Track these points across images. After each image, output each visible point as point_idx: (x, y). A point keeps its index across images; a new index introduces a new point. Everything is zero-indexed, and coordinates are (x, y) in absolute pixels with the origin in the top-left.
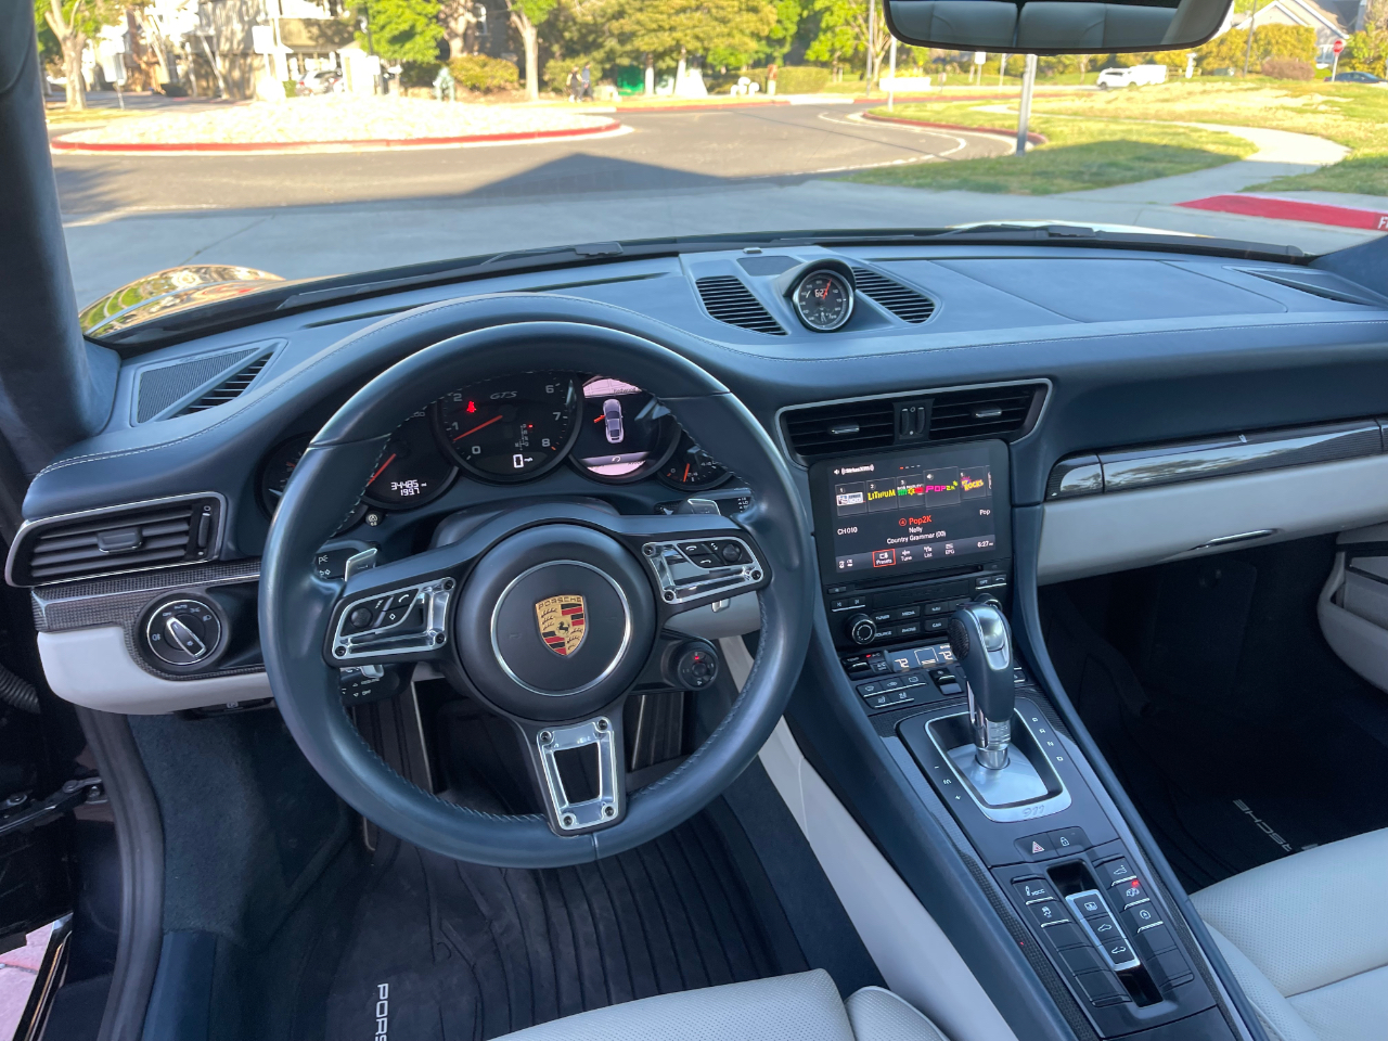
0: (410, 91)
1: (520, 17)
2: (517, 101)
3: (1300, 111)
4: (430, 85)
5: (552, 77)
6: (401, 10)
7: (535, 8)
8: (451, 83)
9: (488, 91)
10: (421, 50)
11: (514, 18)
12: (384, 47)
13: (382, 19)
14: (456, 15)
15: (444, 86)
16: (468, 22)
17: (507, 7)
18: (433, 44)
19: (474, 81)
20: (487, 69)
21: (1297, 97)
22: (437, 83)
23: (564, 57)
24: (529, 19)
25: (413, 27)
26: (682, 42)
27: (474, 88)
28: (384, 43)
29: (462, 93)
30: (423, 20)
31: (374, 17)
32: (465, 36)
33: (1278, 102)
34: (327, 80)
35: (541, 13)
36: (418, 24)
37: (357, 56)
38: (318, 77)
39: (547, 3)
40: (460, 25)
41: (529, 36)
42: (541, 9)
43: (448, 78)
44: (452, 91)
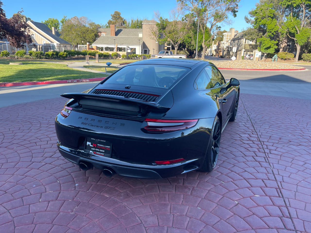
0: (267, 59)
1: (297, 44)
2: (292, 62)
4: (272, 58)
5: (303, 57)
6: (268, 42)
7: (301, 42)
8: (277, 58)
9: (285, 59)
10: (271, 51)
11: (296, 44)
12: (263, 51)
13: (264, 45)
14: (283, 43)
15: (275, 58)
16: (285, 45)
17: (295, 42)
18: (274, 49)
20: (286, 55)
22: (273, 58)
23: (308, 53)
24: (299, 44)
25: (270, 46)
27: (282, 59)
28: (263, 49)
29: (279, 60)
30: (273, 45)
31: (262, 44)
32: (283, 48)
34: (250, 56)
35: (302, 43)
36: (272, 45)
37: (257, 52)
38: (249, 55)
39: (305, 41)
40: (282, 46)
41: (298, 48)
42: (302, 42)
43: (276, 56)
44: (276, 59)
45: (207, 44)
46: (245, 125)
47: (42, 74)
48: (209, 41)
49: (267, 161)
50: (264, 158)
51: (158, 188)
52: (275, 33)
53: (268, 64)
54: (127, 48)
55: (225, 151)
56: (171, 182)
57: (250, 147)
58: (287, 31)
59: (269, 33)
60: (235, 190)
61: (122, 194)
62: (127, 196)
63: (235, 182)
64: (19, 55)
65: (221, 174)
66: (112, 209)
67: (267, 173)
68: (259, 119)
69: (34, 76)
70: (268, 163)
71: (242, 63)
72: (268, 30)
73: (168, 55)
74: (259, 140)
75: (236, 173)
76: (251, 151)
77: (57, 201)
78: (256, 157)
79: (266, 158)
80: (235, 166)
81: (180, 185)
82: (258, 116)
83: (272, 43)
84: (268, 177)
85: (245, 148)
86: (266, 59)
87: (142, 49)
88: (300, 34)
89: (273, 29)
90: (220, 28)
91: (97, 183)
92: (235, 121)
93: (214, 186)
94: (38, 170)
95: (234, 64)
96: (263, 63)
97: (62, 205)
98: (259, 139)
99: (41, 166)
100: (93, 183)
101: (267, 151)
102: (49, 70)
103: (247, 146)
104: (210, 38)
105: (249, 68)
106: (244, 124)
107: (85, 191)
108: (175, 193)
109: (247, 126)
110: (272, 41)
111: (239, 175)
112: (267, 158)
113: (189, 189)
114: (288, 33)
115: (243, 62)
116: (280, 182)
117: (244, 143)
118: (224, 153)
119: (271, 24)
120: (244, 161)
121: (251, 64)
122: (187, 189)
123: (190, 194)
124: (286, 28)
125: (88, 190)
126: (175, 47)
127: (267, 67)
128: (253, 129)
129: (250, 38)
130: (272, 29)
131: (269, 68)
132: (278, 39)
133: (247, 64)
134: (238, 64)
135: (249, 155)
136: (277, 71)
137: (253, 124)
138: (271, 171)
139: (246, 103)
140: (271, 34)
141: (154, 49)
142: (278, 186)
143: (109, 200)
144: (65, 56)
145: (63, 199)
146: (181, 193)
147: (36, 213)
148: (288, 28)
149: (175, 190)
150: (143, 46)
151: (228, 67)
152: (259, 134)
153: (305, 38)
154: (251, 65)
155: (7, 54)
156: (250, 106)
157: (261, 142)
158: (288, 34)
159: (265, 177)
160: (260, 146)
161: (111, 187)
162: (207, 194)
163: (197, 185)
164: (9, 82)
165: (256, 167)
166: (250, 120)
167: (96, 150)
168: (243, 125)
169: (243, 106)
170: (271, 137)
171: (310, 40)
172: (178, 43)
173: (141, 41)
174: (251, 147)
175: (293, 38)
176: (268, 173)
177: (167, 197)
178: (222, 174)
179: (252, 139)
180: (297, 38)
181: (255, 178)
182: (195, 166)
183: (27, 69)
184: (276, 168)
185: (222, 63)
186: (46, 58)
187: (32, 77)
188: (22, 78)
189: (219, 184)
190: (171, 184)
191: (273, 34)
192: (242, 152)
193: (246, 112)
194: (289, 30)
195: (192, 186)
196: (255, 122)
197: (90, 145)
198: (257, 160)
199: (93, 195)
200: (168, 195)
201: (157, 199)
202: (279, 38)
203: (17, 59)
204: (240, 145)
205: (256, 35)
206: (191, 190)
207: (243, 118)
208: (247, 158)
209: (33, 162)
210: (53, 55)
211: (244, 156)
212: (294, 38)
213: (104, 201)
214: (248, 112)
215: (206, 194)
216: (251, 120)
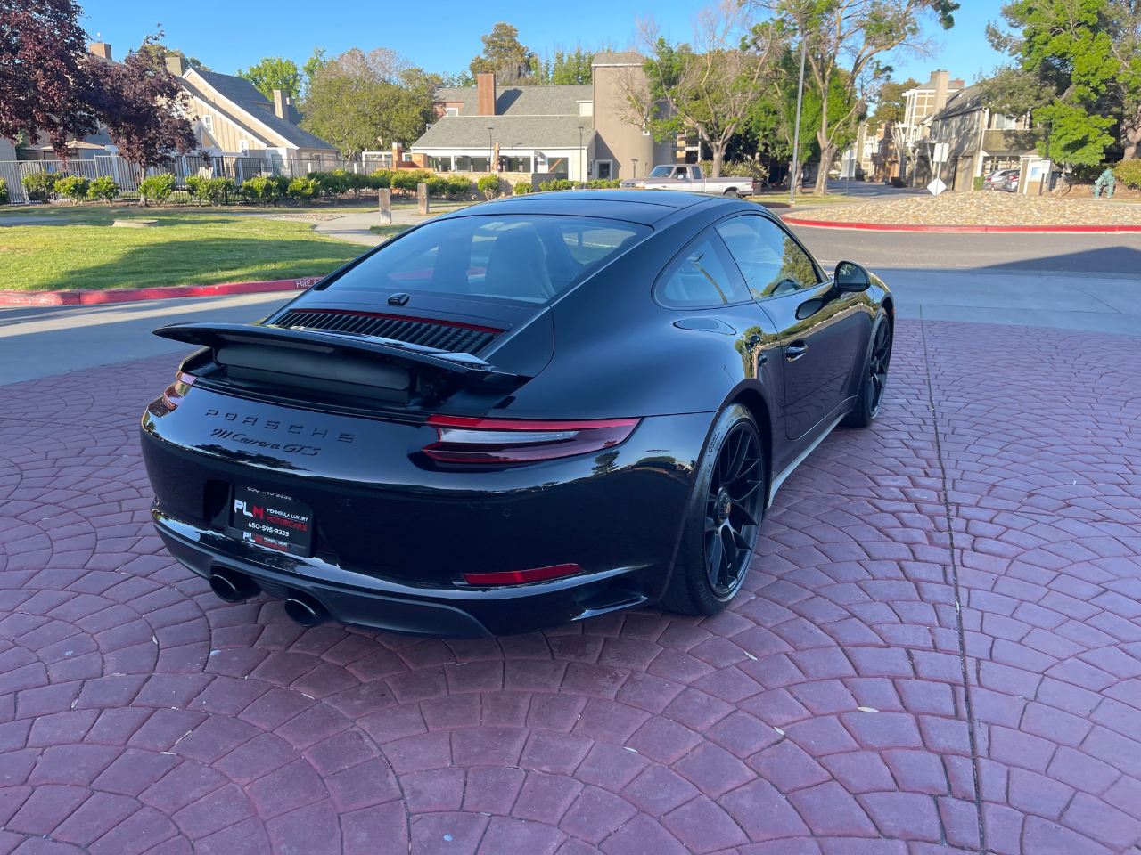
0: (1074, 187)
4: (1092, 182)
6: (1078, 124)
8: (1111, 183)
10: (1090, 156)
12: (1059, 156)
13: (1059, 132)
14: (1136, 127)
15: (1104, 184)
18: (1102, 151)
19: (1134, 181)
22: (1098, 182)
25: (1085, 137)
27: (1132, 186)
28: (1058, 149)
29: (1121, 190)
30: (1098, 132)
31: (1055, 130)
32: (1139, 144)
36: (1091, 135)
37: (1033, 161)
38: (1001, 175)
40: (1135, 136)
43: (1110, 177)
44: (1111, 188)
45: (837, 134)
46: (906, 441)
47: (211, 257)
48: (845, 124)
49: (951, 578)
50: (944, 566)
51: (501, 671)
52: (1103, 88)
53: (1069, 207)
54: (535, 159)
55: (799, 539)
56: (556, 650)
57: (900, 525)
59: (1081, 87)
60: (787, 688)
61: (364, 692)
62: (382, 696)
63: (798, 656)
64: (152, 191)
65: (754, 624)
66: (312, 743)
67: (937, 624)
68: (972, 419)
69: (182, 268)
70: (953, 588)
71: (968, 205)
72: (1078, 76)
73: (685, 180)
74: (946, 500)
75: (814, 624)
76: (899, 539)
77: (130, 709)
78: (910, 566)
79: (950, 570)
80: (817, 595)
81: (588, 661)
82: (970, 406)
83: (1094, 125)
84: (933, 641)
85: (879, 530)
86: (1071, 186)
87: (591, 160)
89: (1096, 71)
90: (888, 73)
91: (288, 648)
92: (875, 426)
93: (715, 670)
94: (98, 597)
95: (936, 210)
96: (1051, 202)
97: (143, 724)
98: (945, 495)
99: (111, 584)
100: (273, 648)
101: (961, 540)
102: (239, 245)
103: (891, 520)
104: (849, 111)
105: (992, 221)
106: (904, 436)
107: (236, 675)
108: (556, 692)
109: (915, 444)
110: (1092, 117)
111: (821, 629)
112: (954, 566)
113: (616, 678)
115: (969, 199)
116: (978, 660)
117: (882, 511)
118: (791, 548)
119: (1089, 52)
120: (859, 578)
121: (1004, 209)
122: (608, 676)
123: (613, 695)
125: (248, 674)
126: (715, 150)
127: (1065, 217)
128: (936, 455)
129: (1008, 106)
130: (1093, 71)
131: (1072, 221)
132: (1116, 109)
133: (985, 206)
134: (952, 210)
135: (887, 556)
136: (1103, 233)
137: (941, 437)
138: (954, 618)
139: (941, 359)
140: (1090, 90)
141: (634, 160)
142: (965, 674)
143: (310, 711)
144: (311, 192)
145: (152, 702)
146: (581, 694)
147: (47, 747)
149: (563, 681)
150: (594, 151)
151: (908, 220)
152: (951, 474)
154: (1002, 211)
155: (111, 189)
156: (952, 369)
157: (951, 507)
159: (923, 638)
160: (942, 521)
161: (334, 662)
162: (677, 697)
163: (648, 663)
164: (95, 290)
165: (898, 603)
166: (935, 423)
167: (264, 528)
168: (901, 440)
169: (925, 368)
170: (994, 486)
172: (726, 134)
173: (589, 132)
174: (904, 525)
176: (940, 626)
177: (524, 706)
178: (759, 624)
179: (918, 494)
181: (882, 643)
182: (634, 593)
183: (162, 242)
184: (979, 608)
185: (888, 206)
186: (247, 203)
187: (176, 271)
188: (140, 272)
189: (734, 661)
190: (553, 659)
191: (1095, 90)
192: (863, 544)
193: (928, 392)
195: (631, 666)
196: (949, 430)
197: (245, 513)
198: (909, 576)
199: (261, 692)
200: (529, 698)
201: (486, 712)
202: (1120, 104)
203: (147, 205)
204: (862, 517)
205: (1031, 97)
206: (621, 683)
207: (908, 414)
208: (874, 566)
209: (91, 570)
210: (268, 189)
211: (865, 560)
213: (293, 714)
214: (934, 392)
215: (673, 696)
216: (938, 424)
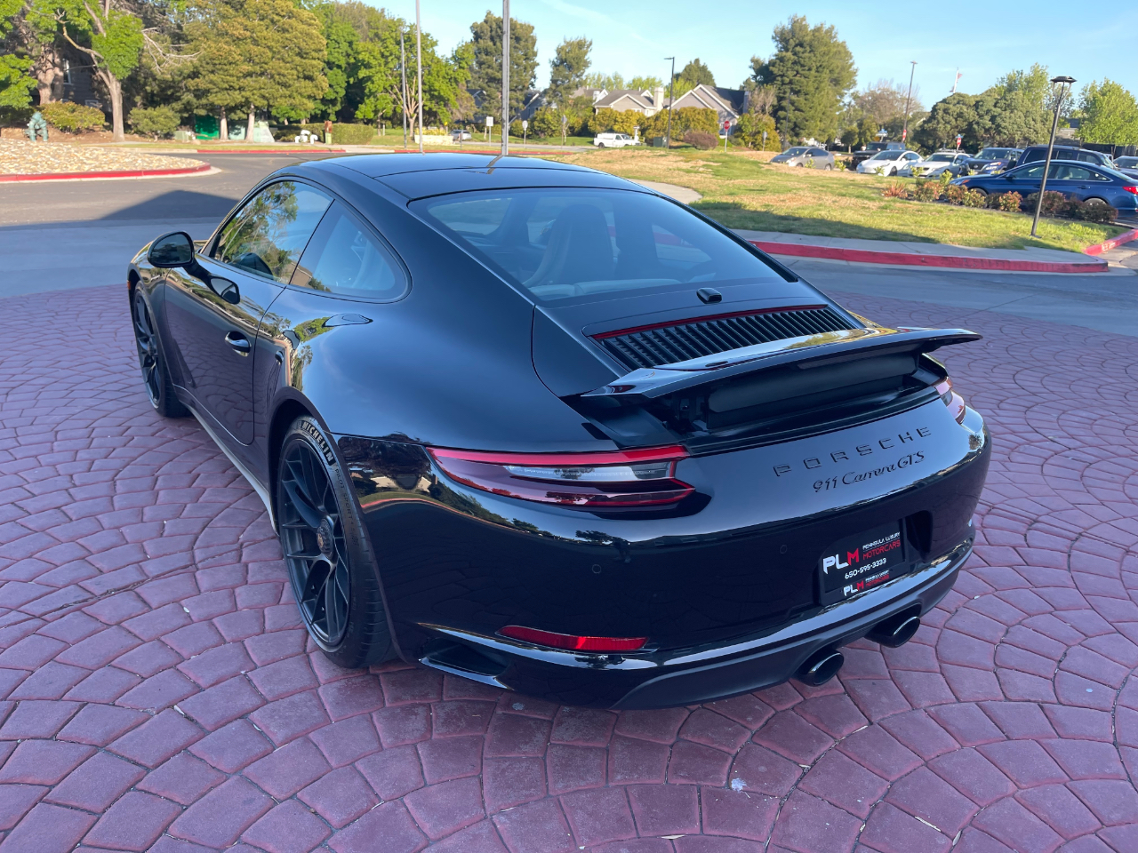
1: (105, 73)
2: (106, 141)
3: (688, 172)
5: (135, 122)
7: (120, 66)
8: (44, 125)
9: (78, 132)
10: (16, 97)
11: (100, 73)
14: (44, 69)
15: (38, 127)
16: (56, 75)
17: (94, 64)
18: (28, 93)
19: (65, 124)
20: (76, 114)
21: (688, 162)
22: (31, 124)
23: (145, 107)
24: (114, 74)
25: (8, 78)
26: (250, 100)
27: (64, 129)
29: (54, 133)
30: (17, 73)
32: (53, 86)
33: (675, 165)
35: (124, 70)
36: (13, 76)
39: (130, 62)
40: (48, 77)
41: (115, 90)
42: (124, 67)
44: (45, 132)
52: (8, 26)
53: (76, 152)
58: (61, 22)
83: (12, 65)
88: (107, 35)
114: (64, 29)
124: (55, 6)
132: (20, 49)
148: (62, 10)
153: (128, 49)
158: (65, 34)
167: (862, 571)
171: (145, 57)
175: (83, 49)
180: (101, 49)
194: (65, 16)
197: (839, 566)
202: (22, 44)
212: (88, 50)
